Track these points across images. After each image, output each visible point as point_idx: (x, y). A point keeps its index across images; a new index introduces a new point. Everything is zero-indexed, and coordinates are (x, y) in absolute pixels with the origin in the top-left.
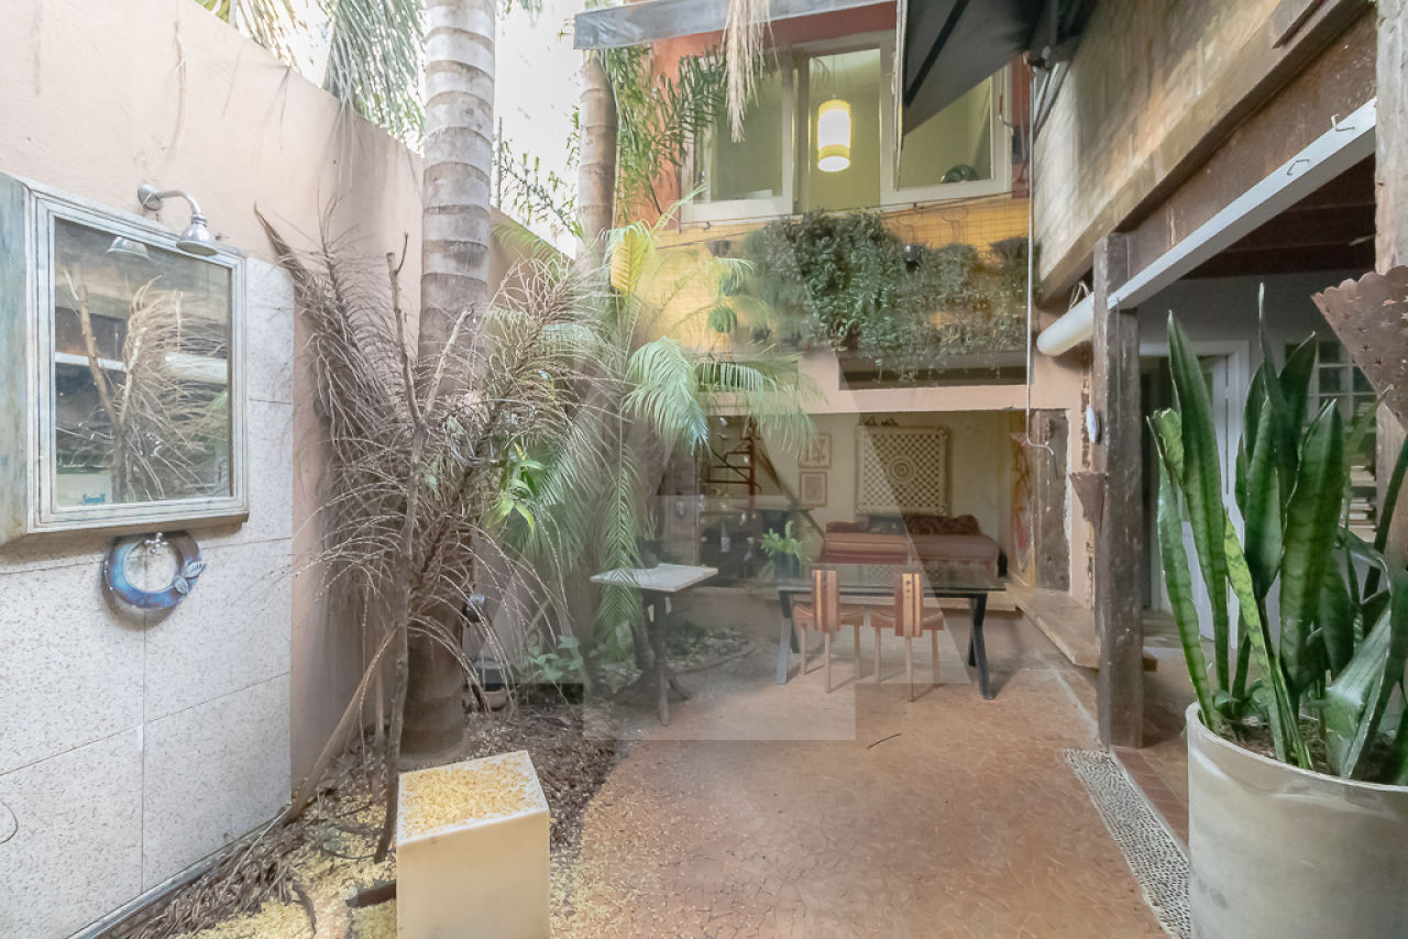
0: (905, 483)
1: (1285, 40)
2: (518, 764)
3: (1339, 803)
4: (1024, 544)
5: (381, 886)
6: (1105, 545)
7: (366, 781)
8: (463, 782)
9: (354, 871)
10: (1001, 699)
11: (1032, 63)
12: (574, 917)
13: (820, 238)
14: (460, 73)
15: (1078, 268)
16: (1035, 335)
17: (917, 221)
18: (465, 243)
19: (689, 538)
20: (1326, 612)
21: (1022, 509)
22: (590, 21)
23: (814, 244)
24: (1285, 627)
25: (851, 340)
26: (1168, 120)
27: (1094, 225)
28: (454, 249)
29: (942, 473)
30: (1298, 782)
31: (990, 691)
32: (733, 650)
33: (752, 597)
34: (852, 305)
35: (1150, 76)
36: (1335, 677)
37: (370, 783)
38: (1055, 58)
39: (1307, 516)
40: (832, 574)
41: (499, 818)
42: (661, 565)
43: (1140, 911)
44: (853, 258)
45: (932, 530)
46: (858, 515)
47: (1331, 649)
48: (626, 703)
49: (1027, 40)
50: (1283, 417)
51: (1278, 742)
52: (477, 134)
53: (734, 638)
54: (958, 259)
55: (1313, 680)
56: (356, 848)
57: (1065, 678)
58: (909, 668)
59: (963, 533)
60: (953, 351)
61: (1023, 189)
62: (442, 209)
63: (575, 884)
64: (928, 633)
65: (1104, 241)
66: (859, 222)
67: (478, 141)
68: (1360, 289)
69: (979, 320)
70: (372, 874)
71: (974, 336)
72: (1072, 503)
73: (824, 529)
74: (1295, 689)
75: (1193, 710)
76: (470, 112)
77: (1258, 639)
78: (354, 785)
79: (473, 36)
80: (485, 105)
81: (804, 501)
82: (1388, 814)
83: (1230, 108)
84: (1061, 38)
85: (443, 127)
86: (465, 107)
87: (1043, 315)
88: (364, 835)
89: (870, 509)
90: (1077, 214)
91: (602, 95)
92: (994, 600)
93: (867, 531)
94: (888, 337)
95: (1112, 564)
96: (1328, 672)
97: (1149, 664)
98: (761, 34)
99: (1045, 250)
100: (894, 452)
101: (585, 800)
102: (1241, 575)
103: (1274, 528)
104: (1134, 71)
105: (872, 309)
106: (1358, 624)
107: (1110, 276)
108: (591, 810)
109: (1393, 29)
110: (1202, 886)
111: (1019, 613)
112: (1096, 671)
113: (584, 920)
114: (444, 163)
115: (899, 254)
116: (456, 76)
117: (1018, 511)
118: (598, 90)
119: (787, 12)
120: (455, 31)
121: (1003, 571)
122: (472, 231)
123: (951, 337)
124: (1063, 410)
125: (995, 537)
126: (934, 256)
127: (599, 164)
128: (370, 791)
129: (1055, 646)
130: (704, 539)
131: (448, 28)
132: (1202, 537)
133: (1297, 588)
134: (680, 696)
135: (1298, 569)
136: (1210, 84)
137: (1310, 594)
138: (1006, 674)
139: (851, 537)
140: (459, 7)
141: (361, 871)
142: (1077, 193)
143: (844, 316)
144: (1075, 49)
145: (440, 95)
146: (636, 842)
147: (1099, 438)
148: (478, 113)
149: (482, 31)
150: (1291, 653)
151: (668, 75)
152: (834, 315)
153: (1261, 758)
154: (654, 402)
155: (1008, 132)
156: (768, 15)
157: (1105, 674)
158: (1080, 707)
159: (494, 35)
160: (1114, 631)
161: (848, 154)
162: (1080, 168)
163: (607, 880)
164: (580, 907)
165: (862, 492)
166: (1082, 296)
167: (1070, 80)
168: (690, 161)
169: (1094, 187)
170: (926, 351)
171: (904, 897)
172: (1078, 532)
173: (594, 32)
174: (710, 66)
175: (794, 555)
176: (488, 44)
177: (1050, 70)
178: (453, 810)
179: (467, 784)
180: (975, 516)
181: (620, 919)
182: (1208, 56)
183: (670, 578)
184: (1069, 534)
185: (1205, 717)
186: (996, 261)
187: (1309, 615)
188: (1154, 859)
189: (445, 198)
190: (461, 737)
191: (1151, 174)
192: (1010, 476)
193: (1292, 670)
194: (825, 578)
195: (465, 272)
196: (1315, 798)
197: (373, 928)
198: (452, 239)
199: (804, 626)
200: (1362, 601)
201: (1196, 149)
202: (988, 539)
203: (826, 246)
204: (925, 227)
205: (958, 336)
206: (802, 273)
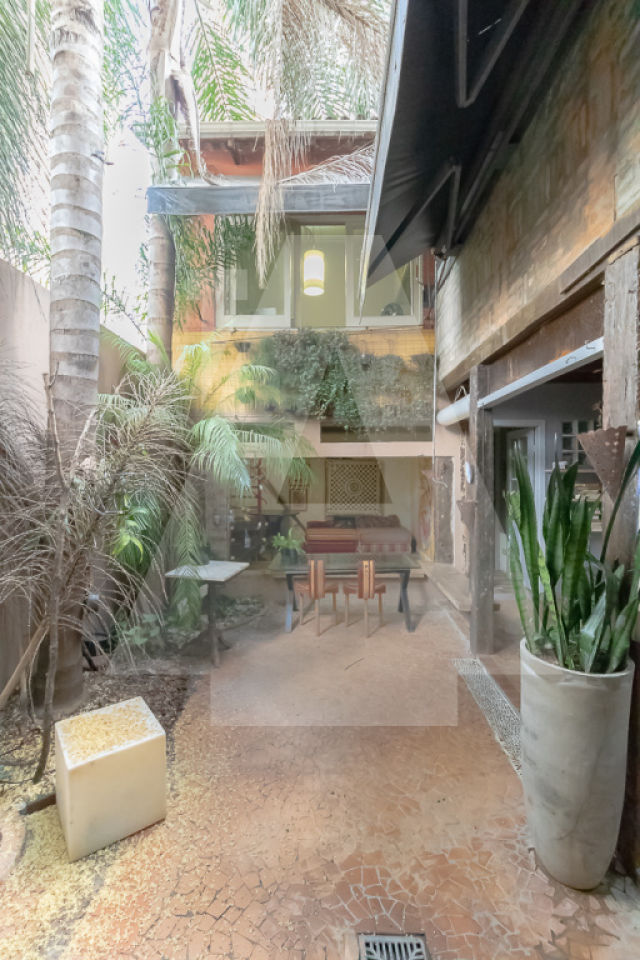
0: (357, 496)
1: (566, 291)
2: (137, 706)
3: (584, 685)
4: (426, 533)
5: (41, 798)
6: (475, 541)
7: (16, 729)
8: (102, 722)
9: (19, 791)
10: (417, 632)
11: (436, 254)
12: (179, 798)
13: (309, 345)
14: (79, 238)
15: (461, 377)
16: (437, 412)
17: (368, 338)
18: (84, 355)
19: (222, 539)
20: (580, 592)
21: (425, 512)
22: (159, 194)
23: (305, 349)
24: (565, 602)
25: (329, 413)
26: (510, 311)
27: (470, 357)
28: (76, 359)
29: (378, 489)
30: (568, 677)
31: (411, 627)
32: (254, 612)
33: (266, 577)
34: (329, 390)
35: (501, 284)
36: (584, 623)
37: (20, 730)
38: (449, 253)
39: (574, 549)
40: (320, 563)
41: (134, 743)
42: (211, 562)
43: (494, 744)
44: (330, 360)
46: (327, 517)
47: (582, 609)
48: (189, 655)
49: (434, 242)
50: (564, 499)
51: (560, 657)
52: (91, 280)
53: (254, 604)
54: (393, 365)
55: (574, 624)
56: (18, 776)
57: (451, 615)
58: (366, 615)
59: (390, 527)
60: (390, 421)
61: (430, 324)
62: (66, 331)
63: (176, 777)
64: (376, 595)
65: (475, 369)
66: (333, 337)
67: (92, 284)
68: (596, 435)
69: (404, 402)
70: (35, 791)
72: (455, 513)
73: (305, 525)
74: (567, 630)
75: (523, 641)
76: (86, 265)
77: (552, 608)
78: (7, 733)
79: (88, 212)
80: (96, 259)
82: (603, 688)
83: (541, 316)
84: (453, 245)
85: (67, 274)
86: (82, 261)
87: (440, 401)
88: (22, 766)
89: (335, 513)
90: (461, 347)
91: (165, 242)
92: (413, 573)
93: (334, 527)
94: (352, 411)
95: (478, 552)
96: (581, 621)
97: (496, 607)
98: (278, 222)
99: (442, 362)
100: (350, 476)
101: (173, 722)
102: (545, 577)
103: (560, 552)
104: (492, 276)
105: (341, 393)
106: (593, 598)
107: (479, 389)
108: (178, 729)
109: (610, 306)
110: (526, 730)
111: (426, 578)
112: (469, 613)
113: (185, 798)
114: (69, 299)
115: (359, 359)
116: (76, 239)
117: (423, 513)
118: (162, 238)
119: (293, 208)
120: (75, 207)
121: (414, 550)
122: (88, 347)
123: (389, 413)
124: (450, 457)
125: (409, 528)
126: (379, 361)
127: (163, 290)
128: (20, 735)
129: (446, 597)
130: (233, 540)
131: (70, 205)
132: (529, 556)
133: (569, 582)
134: (225, 647)
135: (569, 574)
136: (531, 300)
137: (574, 585)
138: (420, 616)
139: (322, 530)
140: (77, 191)
141: (25, 791)
142: (460, 336)
143: (325, 397)
144: (460, 250)
145: (65, 251)
146: (211, 746)
147: (472, 481)
148: (92, 265)
149: (93, 209)
150: (566, 614)
151: (208, 229)
152: (318, 396)
153: (552, 666)
154: (213, 460)
155: (420, 289)
156: (282, 207)
157: (475, 615)
158: (461, 633)
159: (101, 211)
160: (479, 589)
161: (323, 285)
162: (463, 321)
163: (196, 771)
164: (181, 791)
166: (462, 395)
167: (456, 267)
168: (221, 287)
169: (470, 335)
170: (374, 421)
171: (373, 756)
172: (458, 528)
173: (162, 202)
174: (236, 223)
175: (295, 551)
176: (98, 217)
177: (445, 260)
178: (101, 742)
179: (105, 723)
180: (397, 514)
181: (208, 794)
182: (530, 284)
183: (220, 571)
184: (453, 530)
185: (528, 647)
186: (414, 366)
187: (574, 595)
188: (499, 716)
189: (69, 323)
190: (82, 690)
191: (500, 338)
192: (418, 492)
193: (567, 622)
194: (317, 564)
195: (83, 375)
196: (575, 683)
197: (42, 826)
198: (73, 352)
199: (302, 595)
200: (595, 586)
201: (524, 331)
202: (405, 530)
203: (313, 352)
204: (373, 342)
205: (393, 412)
206: (298, 368)
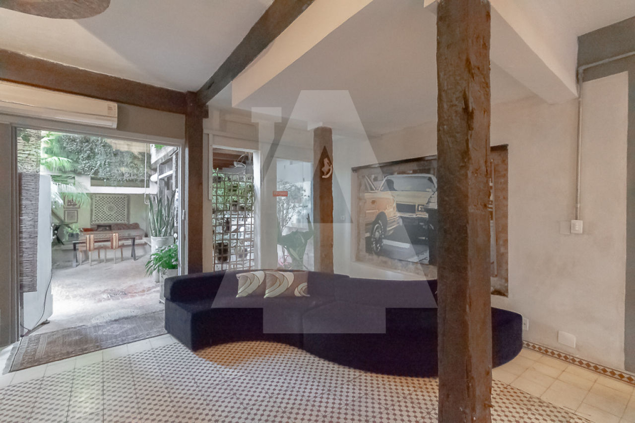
0: (112, 213)
16: (151, 176)
23: (82, 144)
25: (96, 173)
29: (126, 209)
31: (136, 259)
34: (96, 164)
44: (96, 150)
45: (122, 228)
46: (92, 225)
54: (129, 155)
59: (134, 229)
60: (127, 178)
64: (120, 248)
66: (98, 141)
69: (135, 171)
71: (133, 175)
81: (67, 221)
89: (97, 222)
93: (96, 230)
94: (108, 174)
100: (108, 203)
105: (103, 165)
107: (159, 172)
115: (112, 151)
123: (127, 175)
125: (145, 229)
126: (122, 153)
143: (94, 166)
152: (90, 166)
165: (94, 217)
170: (120, 178)
180: (138, 222)
202: (142, 230)
203: (87, 146)
204: (120, 144)
205: (129, 175)
206: (78, 152)
